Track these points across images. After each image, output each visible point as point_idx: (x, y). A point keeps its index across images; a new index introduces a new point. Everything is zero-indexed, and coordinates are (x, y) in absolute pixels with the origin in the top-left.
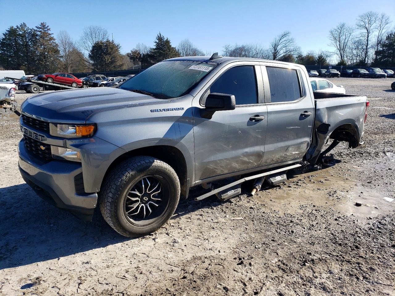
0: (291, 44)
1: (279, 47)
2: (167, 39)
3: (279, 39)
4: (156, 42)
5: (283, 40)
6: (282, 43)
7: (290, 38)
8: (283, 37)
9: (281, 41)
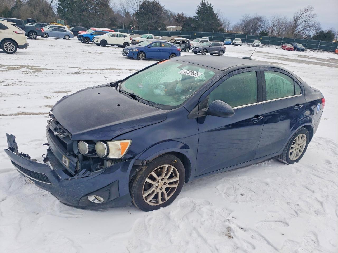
0: (313, 19)
1: (300, 21)
2: (211, 5)
3: (301, 13)
4: (199, 7)
5: (305, 14)
6: (303, 18)
7: (313, 13)
8: (305, 12)
9: (303, 16)
